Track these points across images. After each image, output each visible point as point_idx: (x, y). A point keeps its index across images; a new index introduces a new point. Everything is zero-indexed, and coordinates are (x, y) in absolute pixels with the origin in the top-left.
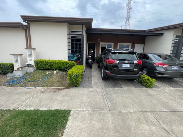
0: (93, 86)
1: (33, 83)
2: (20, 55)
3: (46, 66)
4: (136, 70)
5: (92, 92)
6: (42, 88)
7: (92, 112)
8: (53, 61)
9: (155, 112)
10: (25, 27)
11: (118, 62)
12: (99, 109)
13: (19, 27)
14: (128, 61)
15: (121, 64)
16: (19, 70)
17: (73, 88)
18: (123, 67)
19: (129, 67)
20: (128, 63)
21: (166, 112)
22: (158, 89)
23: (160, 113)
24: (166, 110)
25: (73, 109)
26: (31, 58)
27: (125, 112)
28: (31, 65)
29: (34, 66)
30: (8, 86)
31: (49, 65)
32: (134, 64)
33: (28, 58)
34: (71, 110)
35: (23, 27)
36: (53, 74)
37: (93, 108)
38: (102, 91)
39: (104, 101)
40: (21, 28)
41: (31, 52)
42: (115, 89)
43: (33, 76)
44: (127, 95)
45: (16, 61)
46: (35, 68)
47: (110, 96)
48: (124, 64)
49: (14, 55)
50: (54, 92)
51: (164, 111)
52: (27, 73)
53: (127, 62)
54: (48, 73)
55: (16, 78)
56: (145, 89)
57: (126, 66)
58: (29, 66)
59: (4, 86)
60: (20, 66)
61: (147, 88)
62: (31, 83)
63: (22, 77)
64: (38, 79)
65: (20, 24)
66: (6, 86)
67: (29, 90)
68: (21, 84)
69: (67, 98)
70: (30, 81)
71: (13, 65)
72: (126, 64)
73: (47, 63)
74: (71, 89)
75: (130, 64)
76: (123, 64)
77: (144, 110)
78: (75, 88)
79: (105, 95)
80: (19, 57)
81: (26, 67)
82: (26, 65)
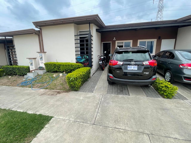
0: (94, 92)
1: (39, 85)
2: (34, 58)
3: (54, 68)
4: (147, 73)
5: (89, 98)
6: (44, 90)
7: (72, 122)
8: (60, 63)
9: (157, 137)
10: (38, 32)
11: (122, 63)
12: (82, 120)
13: (33, 33)
14: (135, 62)
15: (126, 66)
16: (32, 72)
17: (72, 92)
18: (128, 69)
19: (137, 69)
20: (135, 65)
21: (176, 140)
22: (182, 101)
23: (166, 139)
24: (177, 136)
25: (55, 117)
26: (42, 61)
27: (112, 129)
28: (42, 67)
29: (45, 69)
30: (20, 87)
31: (57, 67)
32: (143, 65)
33: (40, 61)
34: (54, 117)
35: (35, 33)
36: (59, 76)
37: (77, 118)
38: (101, 98)
39: (95, 110)
40: (34, 33)
41: (42, 56)
42: (117, 97)
43: (42, 78)
44: (129, 105)
45: (31, 64)
46: (45, 71)
47: (106, 105)
48: (130, 66)
49: (29, 59)
50: (52, 95)
51: (174, 137)
52: (38, 75)
53: (133, 63)
54: (54, 76)
55: (29, 79)
56: (161, 99)
57: (132, 68)
58: (41, 68)
59: (18, 86)
60: (34, 69)
61: (165, 98)
62: (38, 84)
63: (33, 79)
64: (45, 81)
65: (33, 30)
66: (19, 86)
67: (33, 91)
68: (30, 85)
69: (59, 103)
70: (38, 83)
71: (29, 68)
72: (133, 66)
73: (55, 65)
74: (69, 93)
75: (138, 65)
76: (128, 66)
77: (141, 130)
78: (74, 92)
79: (101, 103)
80: (33, 60)
81: (38, 69)
82: (38, 68)
